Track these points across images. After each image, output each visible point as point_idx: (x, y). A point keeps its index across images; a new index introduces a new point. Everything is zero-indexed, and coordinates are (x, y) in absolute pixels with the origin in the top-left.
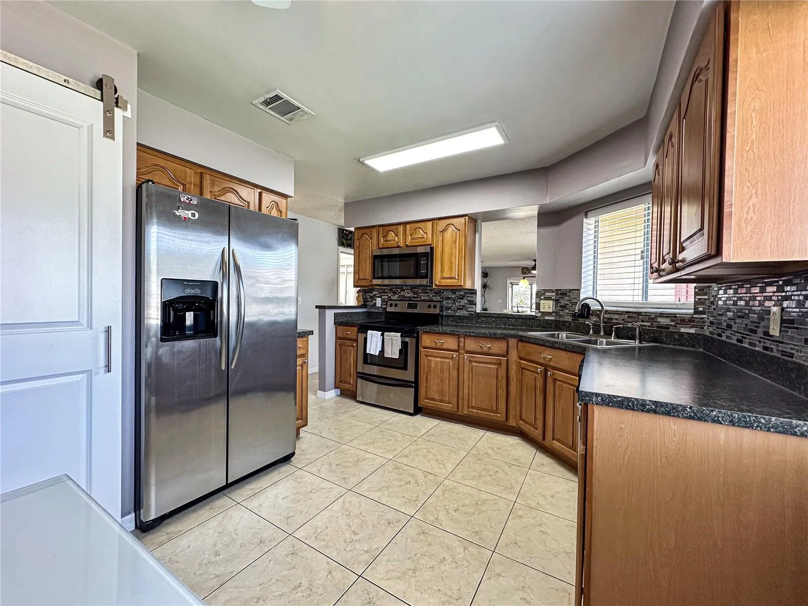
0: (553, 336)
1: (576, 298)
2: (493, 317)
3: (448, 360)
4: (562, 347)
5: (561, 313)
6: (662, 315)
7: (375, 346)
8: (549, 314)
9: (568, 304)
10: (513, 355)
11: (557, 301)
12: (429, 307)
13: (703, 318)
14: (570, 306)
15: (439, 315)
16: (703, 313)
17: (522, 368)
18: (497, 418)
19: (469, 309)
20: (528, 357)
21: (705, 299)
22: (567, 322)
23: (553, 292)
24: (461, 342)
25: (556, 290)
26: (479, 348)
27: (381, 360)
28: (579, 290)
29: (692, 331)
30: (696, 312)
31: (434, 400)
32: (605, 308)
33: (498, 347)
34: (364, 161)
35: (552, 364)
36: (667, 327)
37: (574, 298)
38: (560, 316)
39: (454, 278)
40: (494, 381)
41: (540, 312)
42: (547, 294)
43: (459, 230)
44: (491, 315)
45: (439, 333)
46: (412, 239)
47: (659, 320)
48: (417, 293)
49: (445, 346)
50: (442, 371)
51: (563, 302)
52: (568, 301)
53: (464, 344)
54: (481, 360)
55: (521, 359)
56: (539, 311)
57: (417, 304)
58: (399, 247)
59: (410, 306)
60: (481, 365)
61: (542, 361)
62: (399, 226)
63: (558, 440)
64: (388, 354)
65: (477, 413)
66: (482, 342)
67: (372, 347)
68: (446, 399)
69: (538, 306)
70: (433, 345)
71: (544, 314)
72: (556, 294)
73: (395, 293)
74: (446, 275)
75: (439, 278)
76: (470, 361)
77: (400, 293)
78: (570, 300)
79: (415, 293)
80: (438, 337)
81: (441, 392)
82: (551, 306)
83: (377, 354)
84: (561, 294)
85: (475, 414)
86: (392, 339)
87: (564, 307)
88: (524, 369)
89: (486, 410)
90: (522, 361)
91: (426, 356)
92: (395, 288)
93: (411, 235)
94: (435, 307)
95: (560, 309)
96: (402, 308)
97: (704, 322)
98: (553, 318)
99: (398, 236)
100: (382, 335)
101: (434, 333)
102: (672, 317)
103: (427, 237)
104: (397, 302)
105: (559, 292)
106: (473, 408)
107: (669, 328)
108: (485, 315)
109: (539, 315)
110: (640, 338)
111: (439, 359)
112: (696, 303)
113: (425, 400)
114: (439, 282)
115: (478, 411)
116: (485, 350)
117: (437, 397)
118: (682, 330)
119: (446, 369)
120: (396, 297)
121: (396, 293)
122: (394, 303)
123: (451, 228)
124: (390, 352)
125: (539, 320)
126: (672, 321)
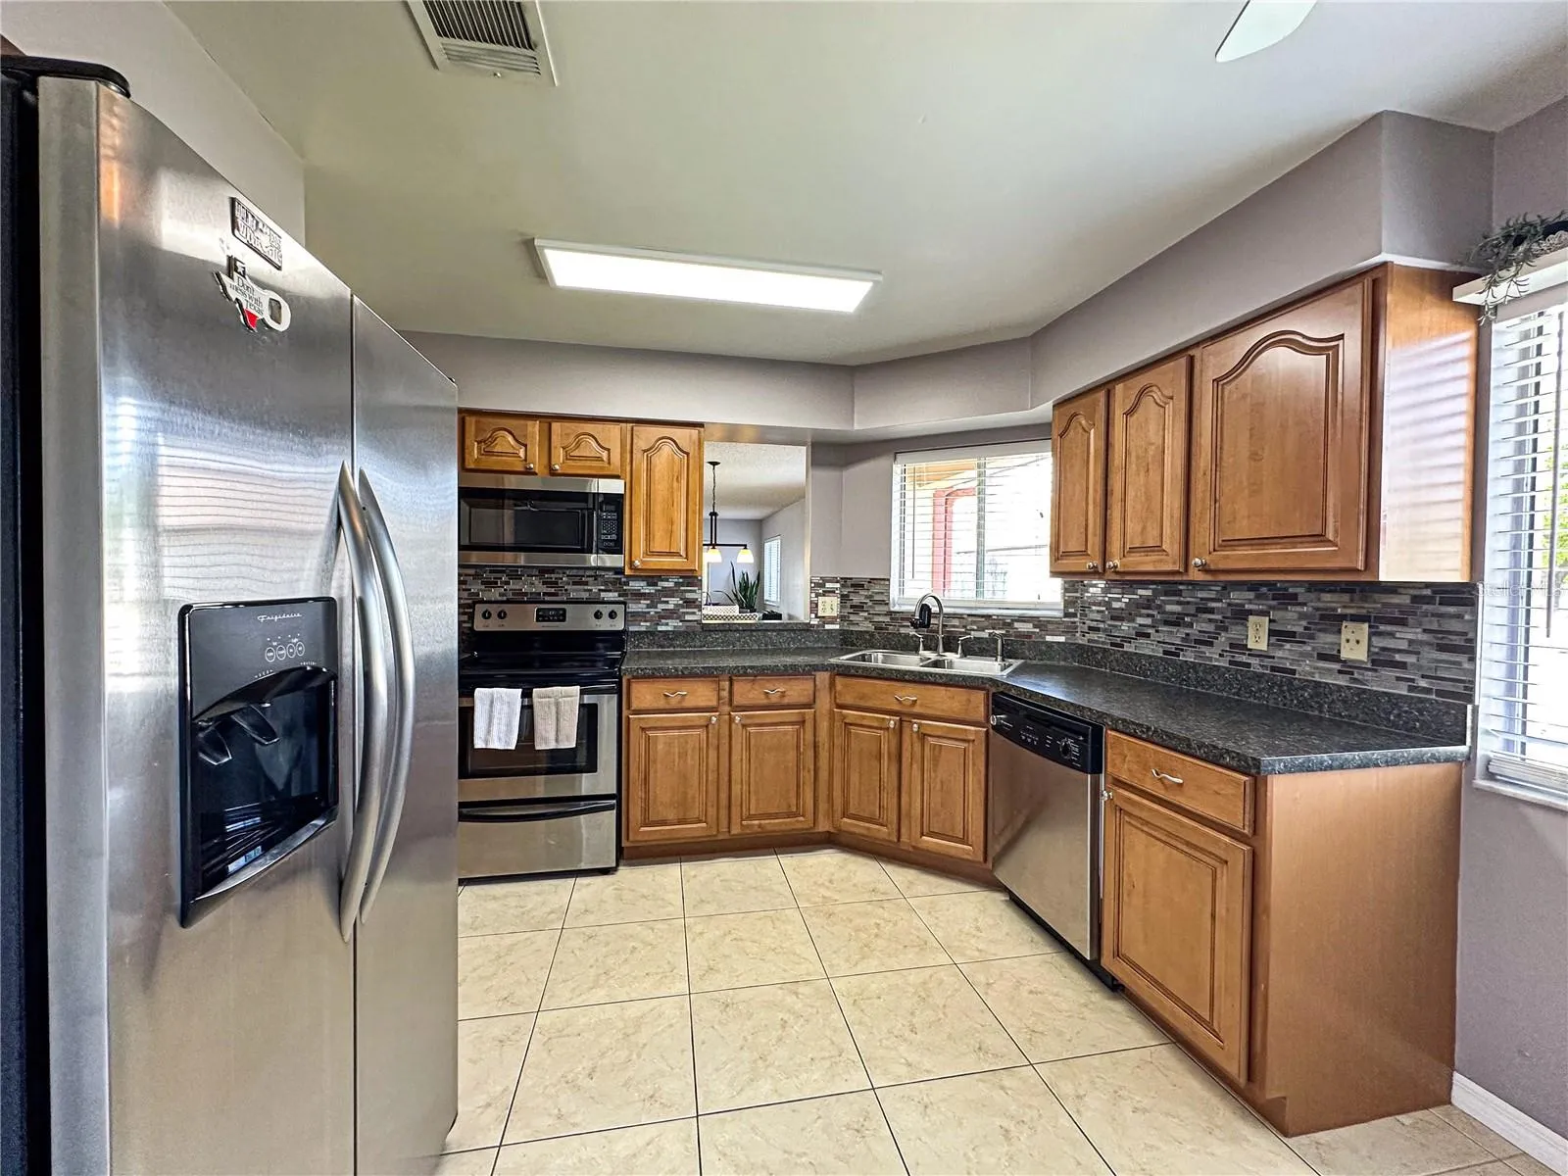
0: (863, 658)
1: (882, 593)
2: (737, 630)
3: (696, 732)
4: (941, 681)
5: (852, 618)
6: (1022, 619)
7: (503, 728)
8: (832, 620)
9: (866, 603)
10: (824, 702)
11: (844, 598)
12: (598, 615)
13: (1074, 623)
14: (870, 606)
15: (624, 632)
16: (1074, 615)
17: (845, 723)
18: (799, 826)
19: (688, 618)
20: (862, 703)
21: (1077, 597)
22: (867, 632)
23: (837, 582)
24: (724, 690)
25: (842, 578)
26: (763, 696)
27: (525, 758)
28: (889, 580)
29: (1062, 639)
30: (1067, 615)
31: (664, 823)
32: (945, 610)
33: (796, 690)
34: (544, 247)
35: (917, 710)
36: (1028, 635)
37: (879, 593)
38: (851, 623)
39: (678, 554)
40: (792, 755)
41: (817, 617)
42: (828, 585)
43: (688, 454)
44: (734, 628)
45: (677, 676)
46: (568, 457)
47: (1016, 625)
48: (557, 583)
49: (687, 704)
50: (683, 755)
51: (856, 600)
52: (867, 597)
53: (731, 692)
54: (768, 721)
55: (841, 707)
56: (816, 615)
57: (564, 610)
58: (529, 472)
59: (542, 617)
60: (766, 729)
61: (896, 707)
62: (530, 423)
63: (932, 834)
64: (546, 740)
65: (760, 826)
66: (768, 685)
67: (495, 729)
68: (695, 813)
69: (814, 607)
70: (662, 704)
71: (824, 620)
72: (842, 586)
73: (490, 584)
74: (657, 547)
75: (640, 552)
76: (744, 726)
77: (508, 583)
78: (871, 596)
79: (551, 583)
80: (673, 685)
81: (683, 803)
82: (835, 608)
83: (513, 748)
84: (853, 586)
85: (756, 829)
86: (557, 704)
87: (858, 608)
88: (851, 724)
89: (776, 816)
90: (844, 711)
91: (643, 729)
92: (491, 572)
93: (564, 448)
94: (613, 615)
95: (852, 611)
96: (526, 621)
97: (1076, 627)
98: (837, 627)
99: (526, 446)
100: (527, 694)
101: (665, 677)
102: (1037, 622)
103: (609, 459)
104: (506, 607)
105: (849, 583)
106: (750, 817)
107: (1030, 637)
108: (722, 628)
109: (815, 622)
110: (1002, 655)
111: (676, 733)
112: (1068, 603)
113: (642, 829)
114: (642, 562)
115: (763, 822)
116: (774, 699)
117: (671, 816)
118: (1049, 638)
119: (693, 749)
120: (494, 594)
121: (497, 583)
122: (494, 609)
123: (667, 449)
124: (552, 736)
125: (817, 632)
126: (1035, 627)
